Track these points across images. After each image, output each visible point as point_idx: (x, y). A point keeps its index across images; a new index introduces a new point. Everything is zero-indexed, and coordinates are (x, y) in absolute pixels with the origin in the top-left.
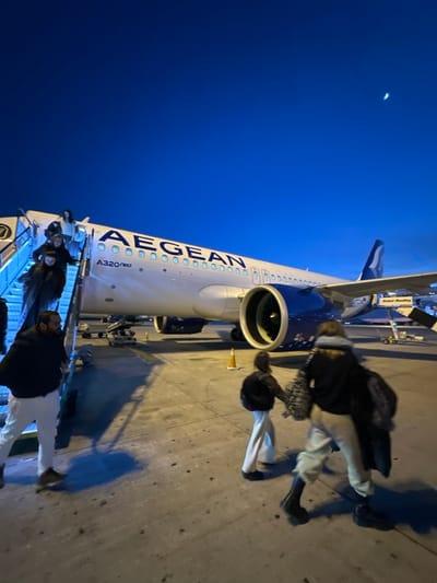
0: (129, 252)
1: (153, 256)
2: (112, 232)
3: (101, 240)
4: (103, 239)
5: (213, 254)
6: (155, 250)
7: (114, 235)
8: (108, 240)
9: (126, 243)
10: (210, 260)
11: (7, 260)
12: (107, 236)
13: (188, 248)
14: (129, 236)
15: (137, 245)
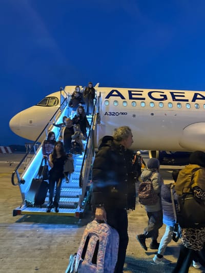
0: (125, 104)
1: (143, 105)
2: (113, 91)
3: (106, 98)
4: (108, 97)
5: (196, 95)
6: (144, 99)
7: (115, 93)
8: (111, 97)
9: (123, 98)
10: (194, 100)
11: (57, 119)
12: (110, 94)
13: (172, 93)
14: (124, 91)
15: (131, 98)
